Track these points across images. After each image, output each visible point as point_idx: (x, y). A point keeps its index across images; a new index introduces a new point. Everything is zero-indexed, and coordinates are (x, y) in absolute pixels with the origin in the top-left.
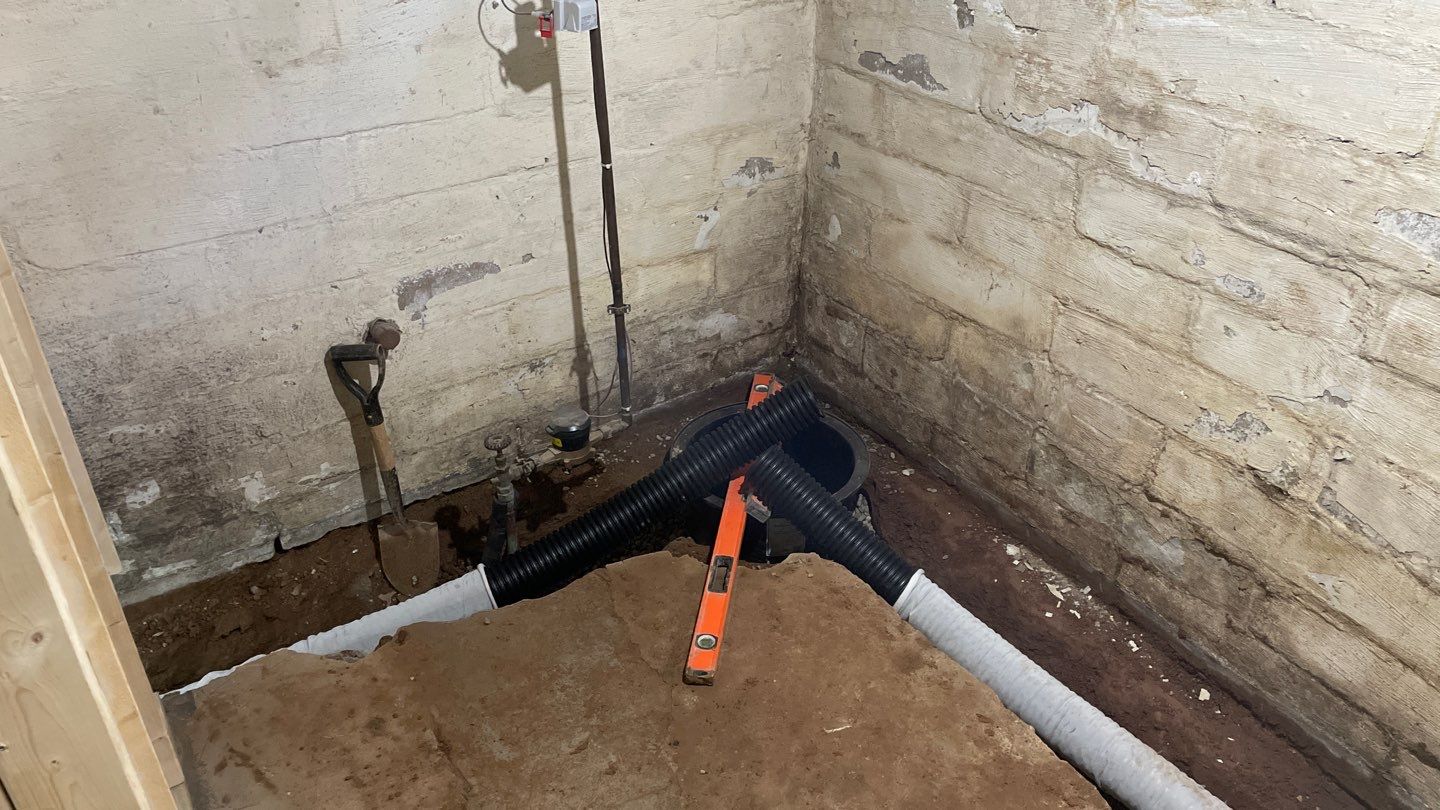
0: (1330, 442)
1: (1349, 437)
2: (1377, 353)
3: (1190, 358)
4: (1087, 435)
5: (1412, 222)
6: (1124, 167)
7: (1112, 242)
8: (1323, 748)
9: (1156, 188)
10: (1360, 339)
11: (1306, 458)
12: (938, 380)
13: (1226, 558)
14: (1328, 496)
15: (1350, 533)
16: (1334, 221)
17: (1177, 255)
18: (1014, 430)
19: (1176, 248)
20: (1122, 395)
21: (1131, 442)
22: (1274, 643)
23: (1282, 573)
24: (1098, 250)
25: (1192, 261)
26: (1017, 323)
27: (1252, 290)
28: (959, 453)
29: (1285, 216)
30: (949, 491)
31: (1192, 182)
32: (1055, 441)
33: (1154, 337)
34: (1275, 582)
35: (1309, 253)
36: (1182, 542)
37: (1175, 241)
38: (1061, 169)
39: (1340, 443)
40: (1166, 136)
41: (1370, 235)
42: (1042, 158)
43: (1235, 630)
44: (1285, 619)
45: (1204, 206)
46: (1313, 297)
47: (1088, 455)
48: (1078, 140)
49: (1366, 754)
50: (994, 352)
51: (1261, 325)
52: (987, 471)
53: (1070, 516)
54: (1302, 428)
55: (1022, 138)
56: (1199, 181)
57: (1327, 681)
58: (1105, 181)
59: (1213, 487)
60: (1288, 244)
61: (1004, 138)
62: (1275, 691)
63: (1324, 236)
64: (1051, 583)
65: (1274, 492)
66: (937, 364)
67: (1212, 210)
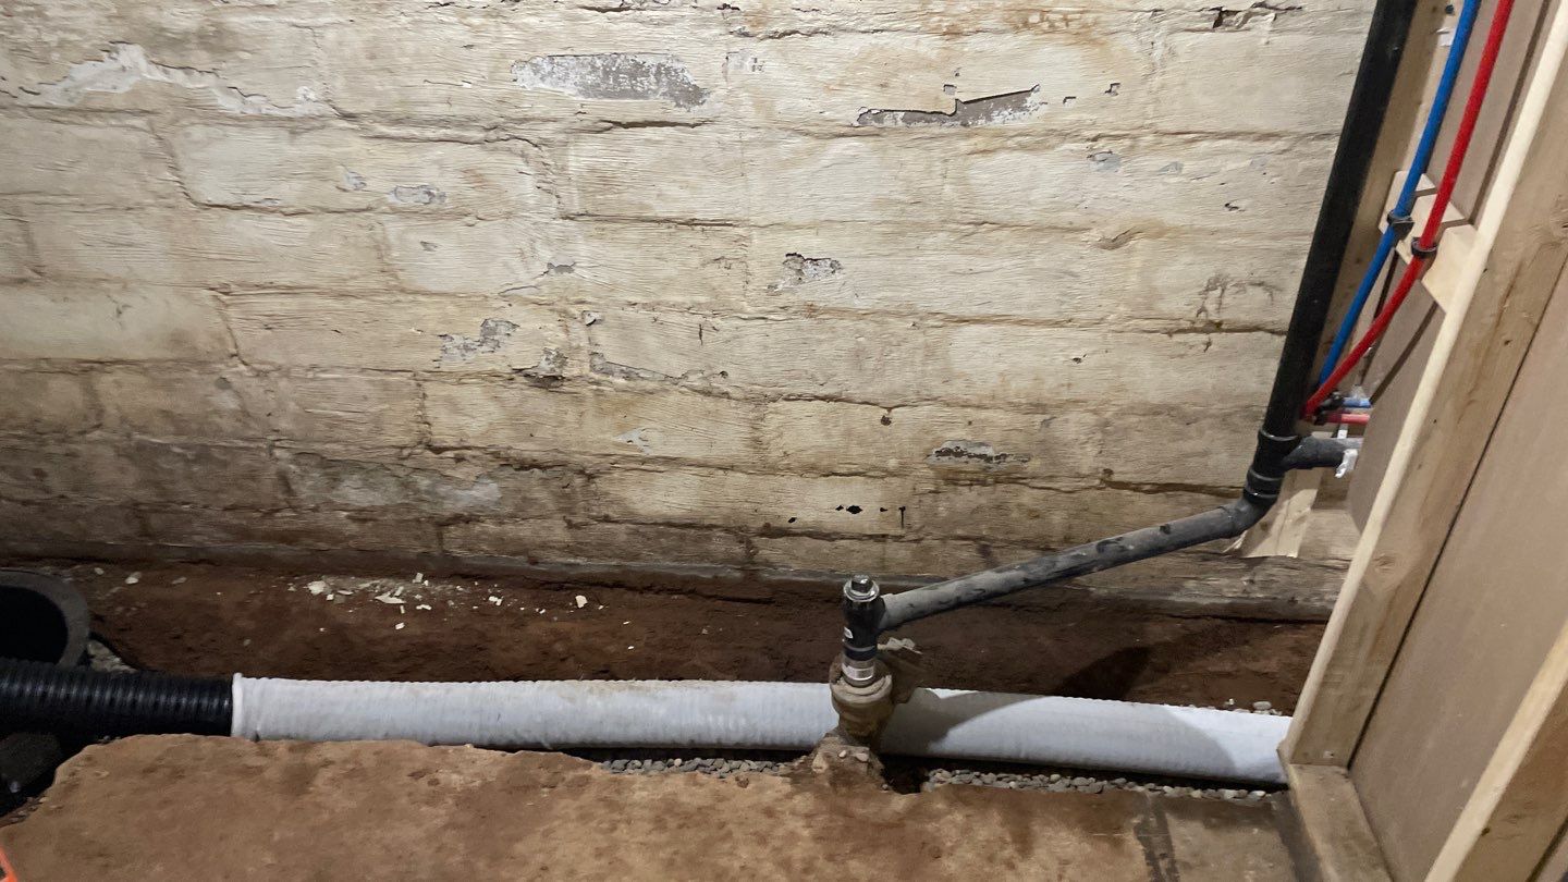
0: (574, 310)
1: (589, 299)
2: (576, 209)
3: (403, 291)
4: (334, 423)
5: (548, 68)
6: (214, 108)
7: (247, 200)
8: (695, 579)
9: (266, 120)
10: (555, 201)
11: (562, 336)
12: (109, 453)
13: (539, 467)
14: (597, 361)
15: (632, 384)
16: (474, 93)
17: (330, 186)
18: (245, 461)
19: (324, 179)
20: (351, 362)
21: (387, 406)
22: (615, 516)
23: (593, 452)
24: (234, 215)
25: (349, 186)
26: (178, 339)
27: (429, 193)
28: (190, 522)
29: (425, 104)
30: (201, 569)
31: (305, 98)
32: (301, 447)
33: (352, 286)
34: (590, 463)
35: (466, 134)
36: (490, 476)
37: (321, 171)
38: (132, 136)
39: (585, 307)
40: (245, 56)
41: (515, 94)
42: (95, 131)
43: (578, 527)
44: (615, 490)
45: (332, 122)
46: (491, 178)
47: (346, 443)
48: (134, 93)
49: (730, 560)
50: (168, 386)
51: (457, 227)
52: (235, 522)
53: (361, 516)
54: (544, 310)
55: (52, 113)
56: (312, 96)
57: (673, 521)
58: (198, 132)
59: (492, 407)
60: (441, 133)
61: (29, 122)
62: (636, 557)
63: (474, 111)
64: (380, 594)
65: (549, 382)
66: (96, 435)
67: (344, 124)
